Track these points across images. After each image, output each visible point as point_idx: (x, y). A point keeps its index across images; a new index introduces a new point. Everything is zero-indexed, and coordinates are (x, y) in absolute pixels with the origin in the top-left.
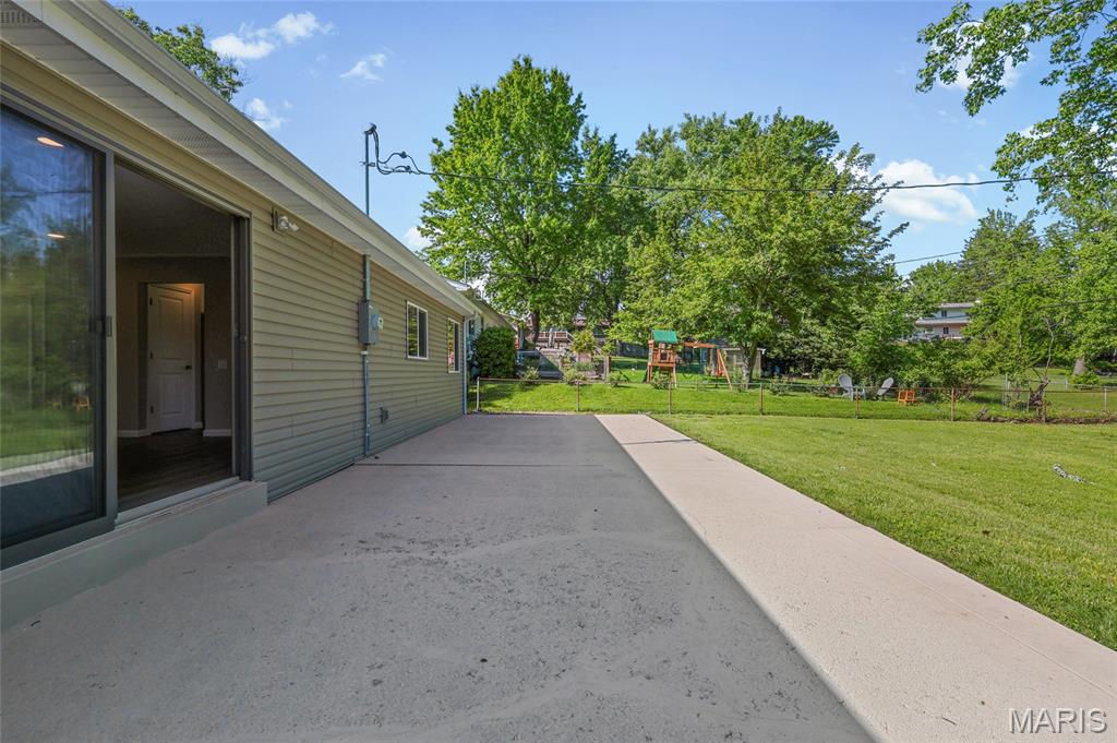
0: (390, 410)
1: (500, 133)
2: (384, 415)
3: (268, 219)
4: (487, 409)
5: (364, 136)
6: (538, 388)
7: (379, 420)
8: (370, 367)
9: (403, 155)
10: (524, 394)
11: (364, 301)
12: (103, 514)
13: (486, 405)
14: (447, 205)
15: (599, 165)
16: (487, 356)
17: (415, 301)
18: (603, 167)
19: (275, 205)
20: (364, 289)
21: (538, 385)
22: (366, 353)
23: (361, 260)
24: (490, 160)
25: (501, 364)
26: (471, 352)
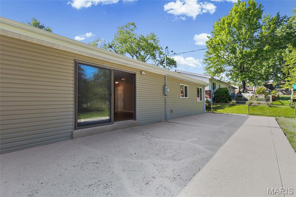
0: (173, 110)
1: (227, 28)
2: (172, 111)
3: (140, 73)
4: (215, 112)
5: (165, 49)
6: (235, 106)
7: (170, 112)
8: (167, 100)
9: (172, 51)
10: (229, 108)
11: (165, 85)
12: (111, 122)
13: (215, 111)
14: (210, 54)
15: (270, 25)
16: (219, 96)
17: (183, 84)
18: (272, 26)
19: (141, 70)
20: (165, 83)
21: (236, 105)
22: (165, 97)
23: (164, 77)
24: (224, 37)
25: (223, 99)
26: (213, 95)
